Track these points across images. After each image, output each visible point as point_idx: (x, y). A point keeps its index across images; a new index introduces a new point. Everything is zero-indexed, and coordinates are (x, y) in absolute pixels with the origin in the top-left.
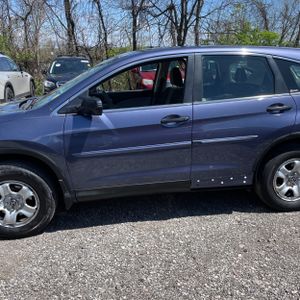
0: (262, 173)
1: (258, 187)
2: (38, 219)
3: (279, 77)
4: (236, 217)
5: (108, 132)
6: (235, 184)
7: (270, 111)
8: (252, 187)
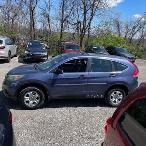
0: (107, 94)
1: (106, 99)
2: (39, 104)
3: (113, 67)
4: (98, 108)
5: (63, 79)
6: (99, 97)
7: (110, 77)
8: (104, 99)
